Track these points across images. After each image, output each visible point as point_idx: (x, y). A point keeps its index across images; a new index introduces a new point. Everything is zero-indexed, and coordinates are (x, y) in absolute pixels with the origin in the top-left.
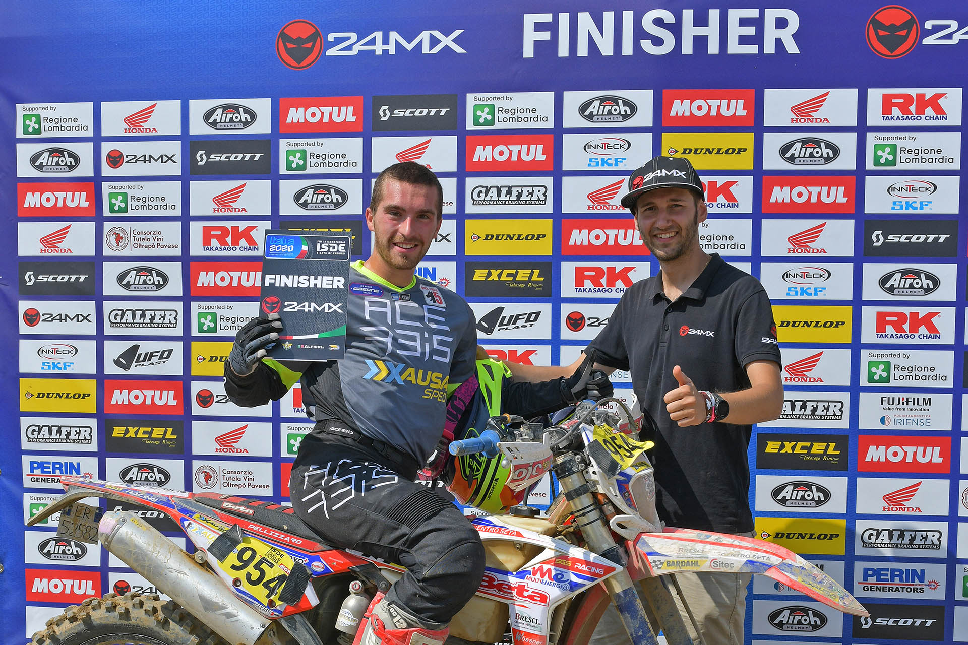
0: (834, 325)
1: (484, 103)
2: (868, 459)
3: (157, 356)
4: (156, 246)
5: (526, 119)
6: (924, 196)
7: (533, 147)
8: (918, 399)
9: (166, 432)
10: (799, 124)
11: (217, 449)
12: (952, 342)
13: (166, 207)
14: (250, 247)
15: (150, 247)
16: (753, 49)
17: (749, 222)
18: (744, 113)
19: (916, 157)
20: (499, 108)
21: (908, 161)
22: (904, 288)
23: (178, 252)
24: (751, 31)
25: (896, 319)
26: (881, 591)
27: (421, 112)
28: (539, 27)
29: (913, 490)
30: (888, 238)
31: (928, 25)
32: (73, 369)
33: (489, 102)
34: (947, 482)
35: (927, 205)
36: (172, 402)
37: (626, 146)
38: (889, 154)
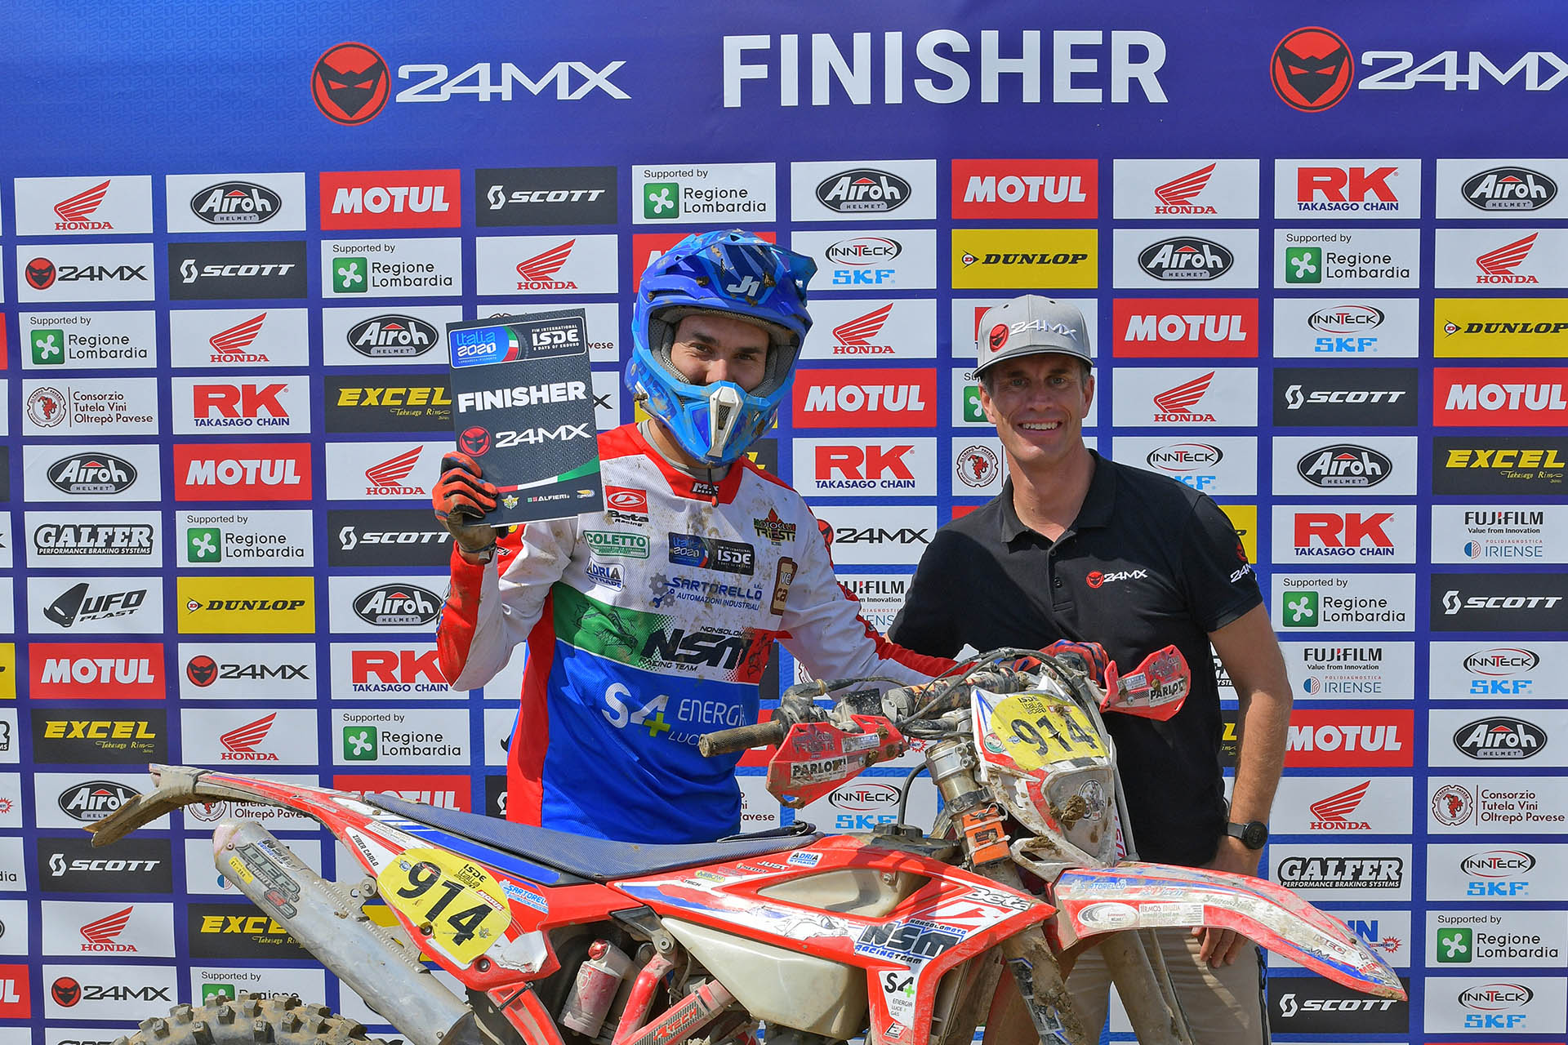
1: (661, 180)
2: (1288, 747)
3: (120, 601)
4: (115, 419)
5: (730, 208)
6: (1365, 331)
8: (1362, 650)
9: (136, 727)
10: (1169, 216)
11: (224, 754)
12: (1411, 558)
13: (131, 353)
14: (274, 420)
15: (103, 420)
16: (1094, 96)
18: (1082, 198)
19: (1351, 268)
20: (685, 189)
21: (1339, 274)
22: (1336, 475)
23: (153, 429)
24: (1090, 66)
25: (1325, 524)
27: (558, 196)
28: (748, 57)
29: (1357, 793)
30: (1311, 396)
31: (1368, 58)
33: (669, 180)
34: (1408, 782)
35: (1370, 344)
36: (147, 678)
37: (894, 250)
38: (1309, 263)
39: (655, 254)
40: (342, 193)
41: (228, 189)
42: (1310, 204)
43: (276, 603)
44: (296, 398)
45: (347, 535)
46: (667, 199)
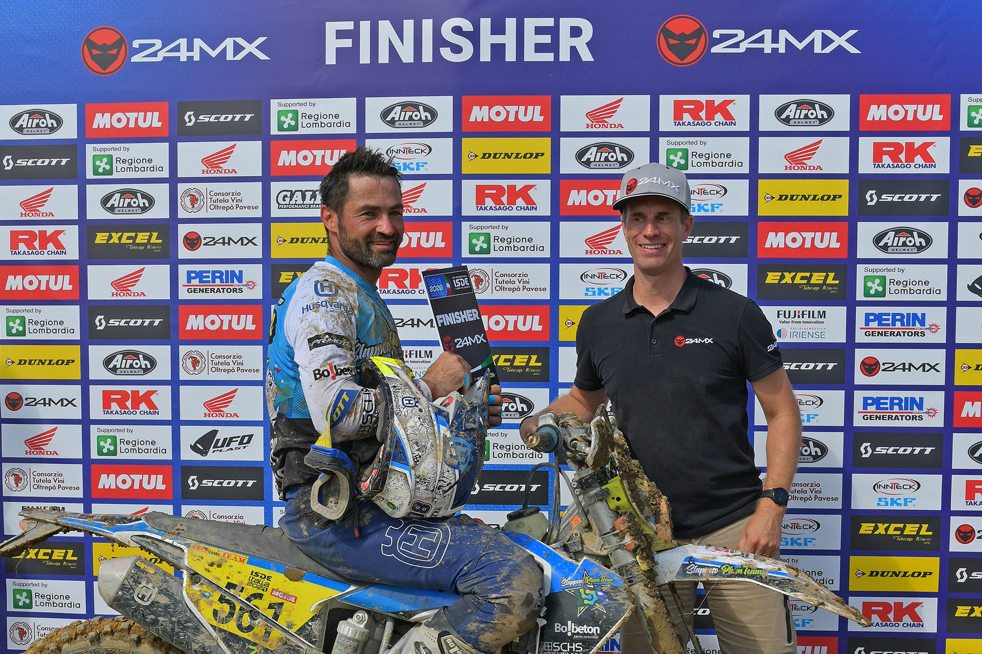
1: (288, 108)
5: (329, 125)
6: (716, 199)
7: (336, 152)
10: (594, 130)
11: (26, 451)
14: (57, 251)
16: (549, 57)
17: (547, 225)
18: (541, 119)
19: (707, 161)
20: (302, 114)
21: (699, 165)
24: (546, 39)
27: (226, 118)
28: (340, 34)
31: (716, 34)
33: (292, 108)
35: (718, 207)
37: (427, 151)
38: (681, 158)
39: (284, 153)
40: (98, 116)
41: (31, 114)
42: (681, 122)
43: (59, 361)
44: (71, 238)
45: (100, 320)
46: (291, 119)
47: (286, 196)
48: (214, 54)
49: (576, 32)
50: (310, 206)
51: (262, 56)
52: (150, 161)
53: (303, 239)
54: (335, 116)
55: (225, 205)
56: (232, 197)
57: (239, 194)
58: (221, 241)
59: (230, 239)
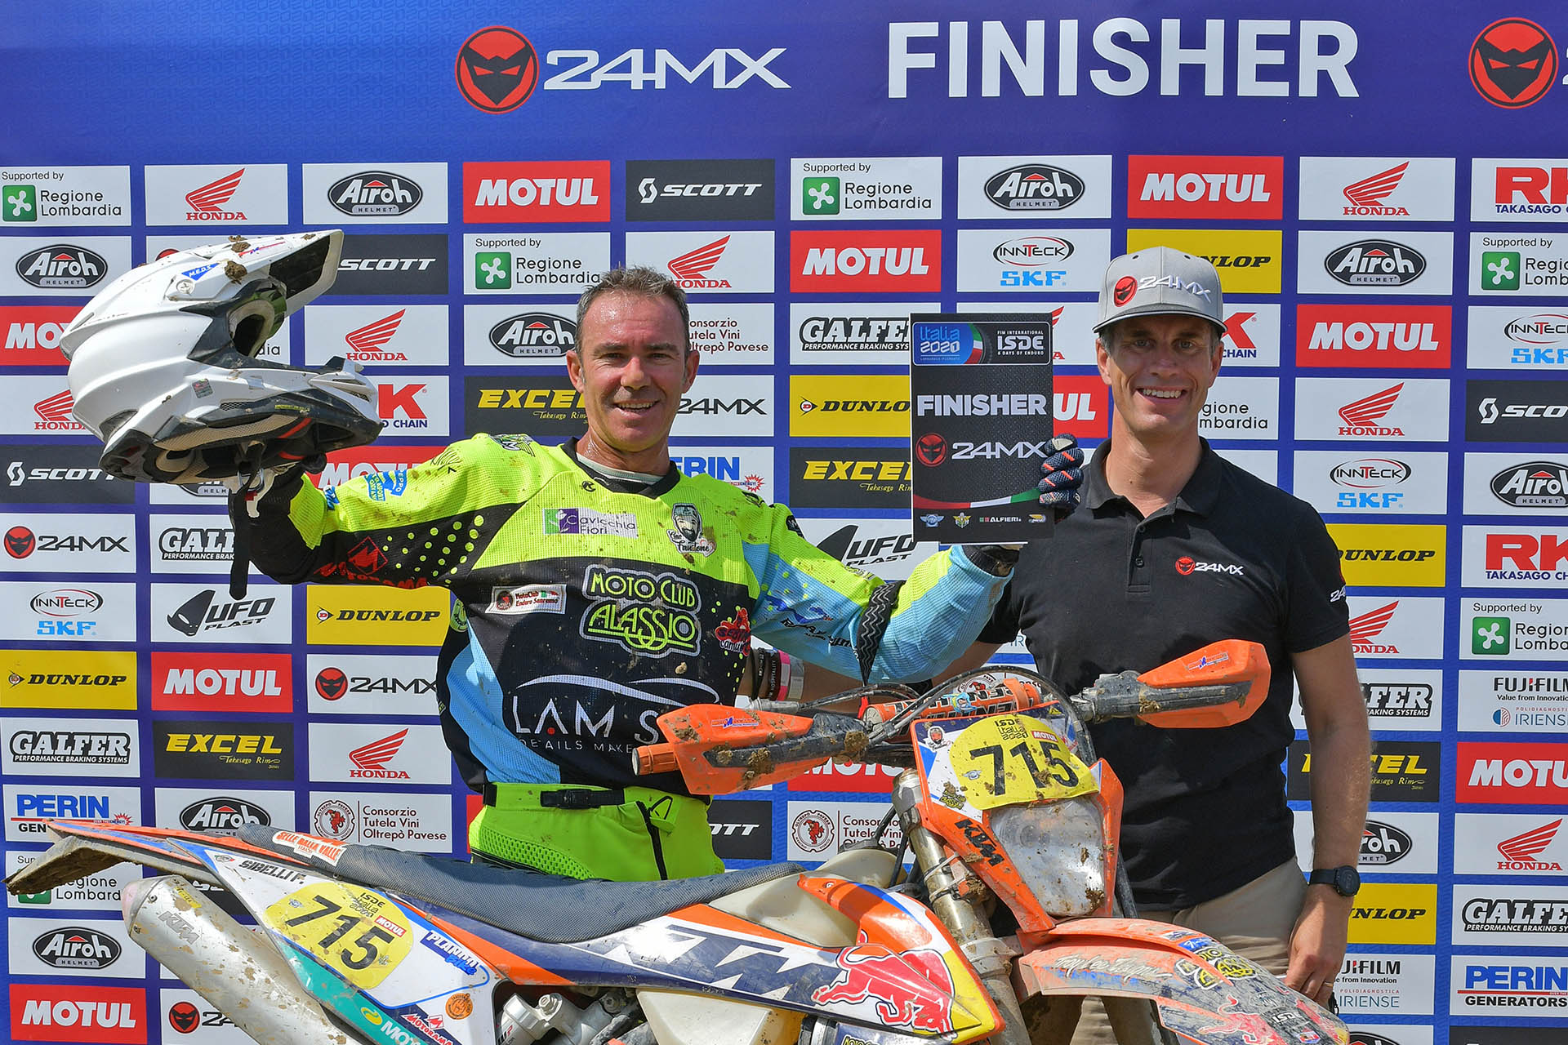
0: (1416, 557)
1: (822, 174)
2: (1473, 782)
3: (247, 609)
5: (894, 204)
7: (906, 252)
8: (1555, 680)
9: (262, 742)
10: (1357, 218)
11: (352, 771)
14: (412, 421)
16: (1281, 89)
17: (1274, 382)
18: (1266, 197)
19: (1552, 275)
20: (847, 184)
21: (1537, 280)
22: (1532, 494)
24: (1277, 57)
25: (1519, 546)
26: (1494, 1004)
27: (712, 190)
28: (916, 45)
29: (1548, 832)
30: (1506, 410)
32: (94, 634)
33: (830, 174)
36: (273, 691)
37: (1066, 251)
38: (1507, 269)
39: (814, 253)
40: (486, 184)
41: (367, 179)
42: (1508, 206)
43: (412, 612)
44: (435, 397)
46: (827, 194)
47: (816, 328)
48: (691, 76)
49: (1328, 45)
50: (859, 346)
51: (777, 83)
52: (577, 264)
53: (846, 404)
54: (904, 189)
55: (710, 342)
56: (721, 328)
57: (734, 324)
58: (702, 405)
59: (717, 402)
